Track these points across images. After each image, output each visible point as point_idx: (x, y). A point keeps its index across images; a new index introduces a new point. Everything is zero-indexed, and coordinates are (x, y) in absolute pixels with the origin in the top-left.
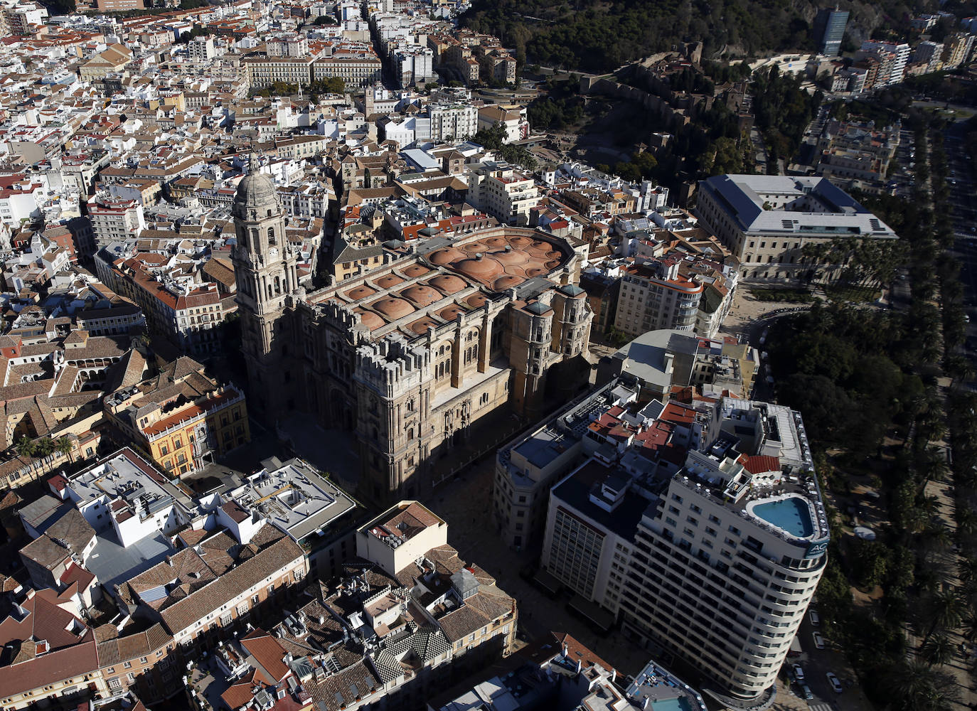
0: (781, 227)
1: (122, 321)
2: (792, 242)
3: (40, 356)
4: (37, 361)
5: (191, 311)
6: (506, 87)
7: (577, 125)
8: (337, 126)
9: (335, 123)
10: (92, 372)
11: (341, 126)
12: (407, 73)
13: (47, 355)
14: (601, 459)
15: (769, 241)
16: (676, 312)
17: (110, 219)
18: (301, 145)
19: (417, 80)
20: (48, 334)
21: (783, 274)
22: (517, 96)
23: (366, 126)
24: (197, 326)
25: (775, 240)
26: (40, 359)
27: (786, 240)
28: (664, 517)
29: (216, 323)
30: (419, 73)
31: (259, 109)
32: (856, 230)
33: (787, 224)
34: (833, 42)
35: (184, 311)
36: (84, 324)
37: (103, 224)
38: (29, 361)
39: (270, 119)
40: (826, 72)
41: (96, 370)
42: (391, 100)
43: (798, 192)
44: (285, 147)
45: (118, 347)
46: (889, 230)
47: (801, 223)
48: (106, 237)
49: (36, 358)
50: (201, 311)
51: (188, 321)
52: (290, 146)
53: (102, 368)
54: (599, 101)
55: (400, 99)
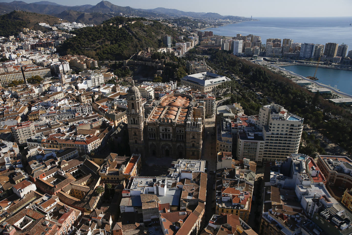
0: (211, 83)
1: (72, 154)
2: (213, 86)
3: (52, 174)
4: (51, 176)
5: (92, 144)
6: (97, 69)
7: (130, 74)
8: (62, 88)
9: (61, 87)
10: (73, 173)
11: (63, 88)
12: (61, 70)
13: (55, 173)
14: (241, 131)
15: (209, 87)
16: (212, 105)
17: (24, 129)
18: (57, 95)
19: (65, 72)
20: (48, 167)
21: (213, 95)
22: (102, 71)
23: (70, 86)
24: (94, 148)
25: (210, 87)
26: (52, 175)
27: (212, 86)
28: (271, 130)
29: (99, 146)
30: (66, 70)
31: (22, 89)
32: (224, 80)
33: (211, 82)
34: (169, 44)
35: (90, 144)
36: (60, 159)
37: (21, 132)
38: (49, 177)
39: (32, 91)
40: (172, 52)
41: (74, 171)
42: (68, 78)
43: (204, 76)
44: (52, 97)
45: (79, 161)
46: (229, 79)
47: (214, 81)
48: (22, 137)
49: (51, 175)
50: (94, 143)
51: (91, 147)
52: (53, 96)
53: (76, 170)
54: (132, 67)
55: (71, 77)
